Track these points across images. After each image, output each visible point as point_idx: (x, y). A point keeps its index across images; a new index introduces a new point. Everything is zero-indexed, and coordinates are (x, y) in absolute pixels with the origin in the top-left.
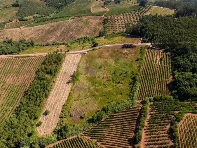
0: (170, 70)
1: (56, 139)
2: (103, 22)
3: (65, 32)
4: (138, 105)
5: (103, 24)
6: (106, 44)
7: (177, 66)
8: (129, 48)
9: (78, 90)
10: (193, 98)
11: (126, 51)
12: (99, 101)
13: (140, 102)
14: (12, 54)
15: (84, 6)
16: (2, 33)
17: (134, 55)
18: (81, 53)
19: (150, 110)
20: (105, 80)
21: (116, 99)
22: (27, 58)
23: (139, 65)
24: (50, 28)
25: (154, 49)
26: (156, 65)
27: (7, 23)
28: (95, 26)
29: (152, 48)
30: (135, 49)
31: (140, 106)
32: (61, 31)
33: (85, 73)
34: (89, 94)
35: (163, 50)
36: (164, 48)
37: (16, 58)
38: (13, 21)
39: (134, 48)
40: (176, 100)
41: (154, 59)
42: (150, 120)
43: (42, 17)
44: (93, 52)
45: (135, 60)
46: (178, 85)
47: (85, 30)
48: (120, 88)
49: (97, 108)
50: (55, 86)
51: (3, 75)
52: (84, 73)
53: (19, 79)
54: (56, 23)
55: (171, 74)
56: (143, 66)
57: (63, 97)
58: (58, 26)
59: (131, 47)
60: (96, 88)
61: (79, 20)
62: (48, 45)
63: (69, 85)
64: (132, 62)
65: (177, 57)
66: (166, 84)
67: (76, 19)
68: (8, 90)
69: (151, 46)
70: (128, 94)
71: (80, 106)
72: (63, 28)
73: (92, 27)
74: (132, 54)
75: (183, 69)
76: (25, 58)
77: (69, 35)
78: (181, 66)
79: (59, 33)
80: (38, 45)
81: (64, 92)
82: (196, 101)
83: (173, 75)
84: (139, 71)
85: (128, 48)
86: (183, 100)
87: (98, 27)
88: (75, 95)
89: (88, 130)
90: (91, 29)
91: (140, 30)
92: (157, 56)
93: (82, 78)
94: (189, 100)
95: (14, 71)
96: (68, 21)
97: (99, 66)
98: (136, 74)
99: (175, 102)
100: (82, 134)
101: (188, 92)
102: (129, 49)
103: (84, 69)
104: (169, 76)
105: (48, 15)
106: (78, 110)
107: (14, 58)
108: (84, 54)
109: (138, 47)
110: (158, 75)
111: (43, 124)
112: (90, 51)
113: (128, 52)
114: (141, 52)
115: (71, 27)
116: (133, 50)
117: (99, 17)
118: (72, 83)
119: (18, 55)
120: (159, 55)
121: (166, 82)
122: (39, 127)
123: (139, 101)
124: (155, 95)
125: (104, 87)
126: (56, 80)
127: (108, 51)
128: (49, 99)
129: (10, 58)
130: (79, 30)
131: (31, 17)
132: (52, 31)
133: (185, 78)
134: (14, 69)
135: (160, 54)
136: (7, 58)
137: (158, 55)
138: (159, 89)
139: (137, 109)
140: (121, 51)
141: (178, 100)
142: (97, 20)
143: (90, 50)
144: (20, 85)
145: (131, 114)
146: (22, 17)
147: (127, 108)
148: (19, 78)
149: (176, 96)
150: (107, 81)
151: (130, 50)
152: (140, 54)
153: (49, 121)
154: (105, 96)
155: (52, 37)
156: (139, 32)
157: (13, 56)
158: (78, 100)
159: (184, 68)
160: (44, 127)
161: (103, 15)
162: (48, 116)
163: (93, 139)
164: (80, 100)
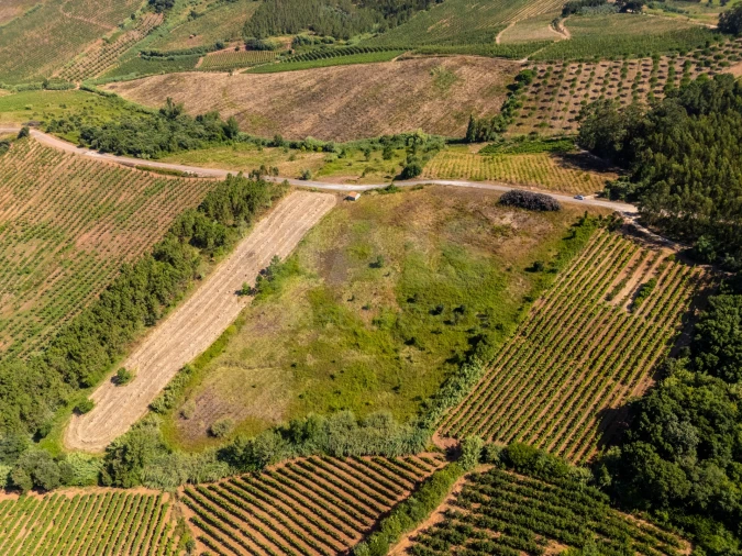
0: (663, 346)
1: (93, 476)
2: (509, 87)
3: (354, 104)
4: (430, 456)
5: (507, 91)
6: (452, 176)
7: (699, 337)
8: (529, 208)
9: (260, 327)
10: (678, 513)
11: (508, 218)
12: (302, 391)
13: (443, 447)
14: (135, 156)
15: (489, 14)
16: (174, 83)
17: (534, 241)
18: (338, 194)
19: (456, 495)
20: (367, 317)
21: (367, 404)
22: (169, 177)
23: (532, 292)
24: (313, 87)
25: (641, 234)
26: (605, 309)
27: (207, 51)
28: (469, 95)
29: (630, 230)
30: (553, 219)
31: (437, 462)
32: (345, 99)
33: (315, 271)
34: (282, 353)
35: (678, 247)
36: (688, 242)
37: (139, 171)
38: (227, 46)
39: (547, 213)
40: (597, 492)
41: (613, 278)
42: (425, 537)
43: (322, 41)
44: (383, 197)
45: (524, 267)
46: (644, 428)
47: (426, 108)
48: (404, 362)
49: (279, 414)
50: (196, 295)
51: (80, 218)
52: (309, 271)
53: (114, 243)
54: (342, 69)
55: (653, 368)
56: (543, 298)
57: (200, 338)
58: (340, 80)
59: (538, 205)
60: (321, 337)
61: (424, 68)
62: (276, 144)
63: (238, 301)
64: (509, 270)
65: (720, 298)
66: (600, 408)
67: (417, 61)
68: (68, 271)
69: (630, 221)
70: (419, 398)
71: (230, 391)
72: (354, 91)
73: (457, 98)
74: (528, 235)
75: (716, 359)
76: (163, 177)
77: (361, 120)
78: (716, 343)
79: (332, 107)
80: (247, 138)
81: (210, 324)
82: (689, 535)
83: (660, 373)
84: (515, 319)
85: (523, 207)
86: (626, 506)
87: (479, 101)
88: (238, 344)
89: (205, 486)
90: (448, 106)
91: (626, 141)
92: (633, 269)
93: (293, 290)
94: (655, 516)
95: (113, 214)
96: (385, 65)
97: (372, 256)
98: (499, 327)
99: (583, 501)
100: (180, 490)
101: (659, 475)
102: (523, 213)
103: (317, 257)
104: (640, 373)
105: (346, 39)
106: (217, 401)
107: (134, 170)
108: (349, 199)
109: (570, 212)
110: (590, 356)
111: (95, 410)
112: (374, 193)
113: (516, 227)
114: (570, 238)
115: (383, 91)
116: (539, 223)
117: (505, 63)
118: (253, 298)
119: (151, 164)
120: (647, 270)
121: (610, 396)
122: (81, 416)
123: (444, 441)
124: (524, 438)
125: (349, 344)
126: (209, 273)
127: (438, 206)
128: (156, 333)
129: (123, 167)
130: (405, 105)
131: (287, 39)
132: (314, 97)
133: (694, 405)
134: (117, 204)
135: (656, 265)
136: (116, 165)
137: (643, 265)
138: (562, 417)
139: (418, 470)
140: (490, 216)
141: (607, 497)
142: (488, 74)
143: (377, 190)
144: (108, 263)
145: (381, 482)
146: (258, 36)
147: (382, 455)
148: (118, 238)
149: (603, 474)
150: (374, 322)
151: (525, 220)
152: (563, 245)
153: (116, 407)
154: (332, 377)
155: (303, 117)
156: (618, 147)
157: (137, 162)
158: (237, 364)
159: (724, 359)
160: (92, 423)
161: (522, 58)
162: (123, 390)
163: (196, 523)
164: (246, 367)
